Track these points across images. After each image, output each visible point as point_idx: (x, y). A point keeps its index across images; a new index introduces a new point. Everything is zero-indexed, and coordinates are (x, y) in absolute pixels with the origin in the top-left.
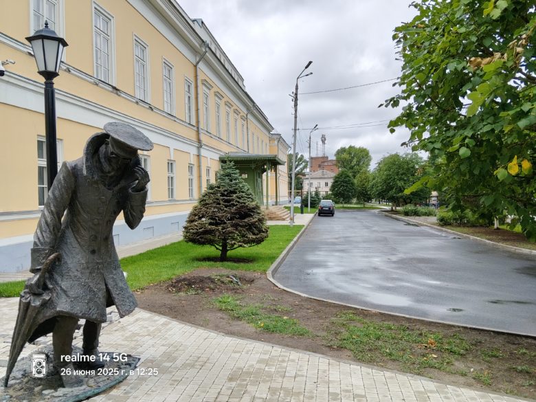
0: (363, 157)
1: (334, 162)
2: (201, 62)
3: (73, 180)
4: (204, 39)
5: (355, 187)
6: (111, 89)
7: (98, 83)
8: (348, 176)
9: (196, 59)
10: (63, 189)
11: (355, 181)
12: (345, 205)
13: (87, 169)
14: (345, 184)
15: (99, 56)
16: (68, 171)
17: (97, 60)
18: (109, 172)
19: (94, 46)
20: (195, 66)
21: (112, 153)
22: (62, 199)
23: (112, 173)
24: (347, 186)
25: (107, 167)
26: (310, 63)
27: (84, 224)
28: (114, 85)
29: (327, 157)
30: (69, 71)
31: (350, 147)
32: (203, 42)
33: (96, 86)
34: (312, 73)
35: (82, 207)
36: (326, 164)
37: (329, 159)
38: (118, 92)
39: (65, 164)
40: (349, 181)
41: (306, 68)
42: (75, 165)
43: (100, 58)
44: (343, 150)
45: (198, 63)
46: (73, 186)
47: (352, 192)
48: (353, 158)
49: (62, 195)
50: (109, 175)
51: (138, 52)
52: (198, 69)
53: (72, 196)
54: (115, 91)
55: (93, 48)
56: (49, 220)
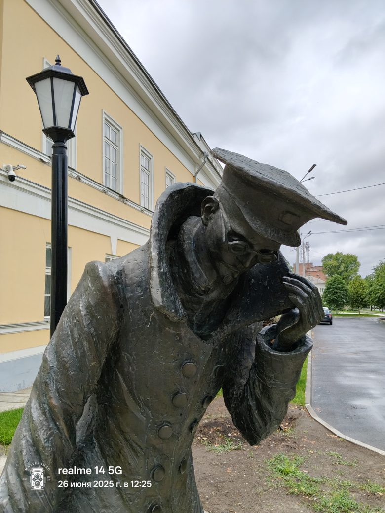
0: (351, 263)
1: (320, 269)
2: (199, 173)
3: (113, 314)
4: (204, 151)
5: (349, 294)
6: (118, 197)
7: (107, 190)
8: (341, 283)
9: (195, 170)
10: (86, 344)
11: (349, 287)
12: (339, 313)
13: (161, 283)
14: (338, 291)
15: (108, 166)
16: (102, 289)
17: (106, 170)
18: (206, 292)
19: (104, 156)
20: (195, 177)
21: (232, 234)
22: (80, 369)
23: (214, 295)
24: (340, 293)
25: (202, 277)
26: (314, 166)
27: (134, 437)
28: (121, 194)
29: (312, 264)
30: (80, 179)
31: (338, 254)
32: (203, 153)
33: (104, 194)
34: (314, 177)
35: (131, 391)
36: (311, 270)
37: (314, 265)
38: (125, 201)
39: (91, 271)
40: (343, 287)
41: (310, 171)
42: (120, 273)
43: (109, 167)
44: (330, 257)
45: (197, 173)
46: (113, 334)
47: (345, 300)
48: (340, 264)
49: (81, 358)
50: (206, 299)
51: (143, 162)
52: (197, 179)
53: (108, 361)
54: (122, 199)
55: (102, 158)
56: (42, 435)
